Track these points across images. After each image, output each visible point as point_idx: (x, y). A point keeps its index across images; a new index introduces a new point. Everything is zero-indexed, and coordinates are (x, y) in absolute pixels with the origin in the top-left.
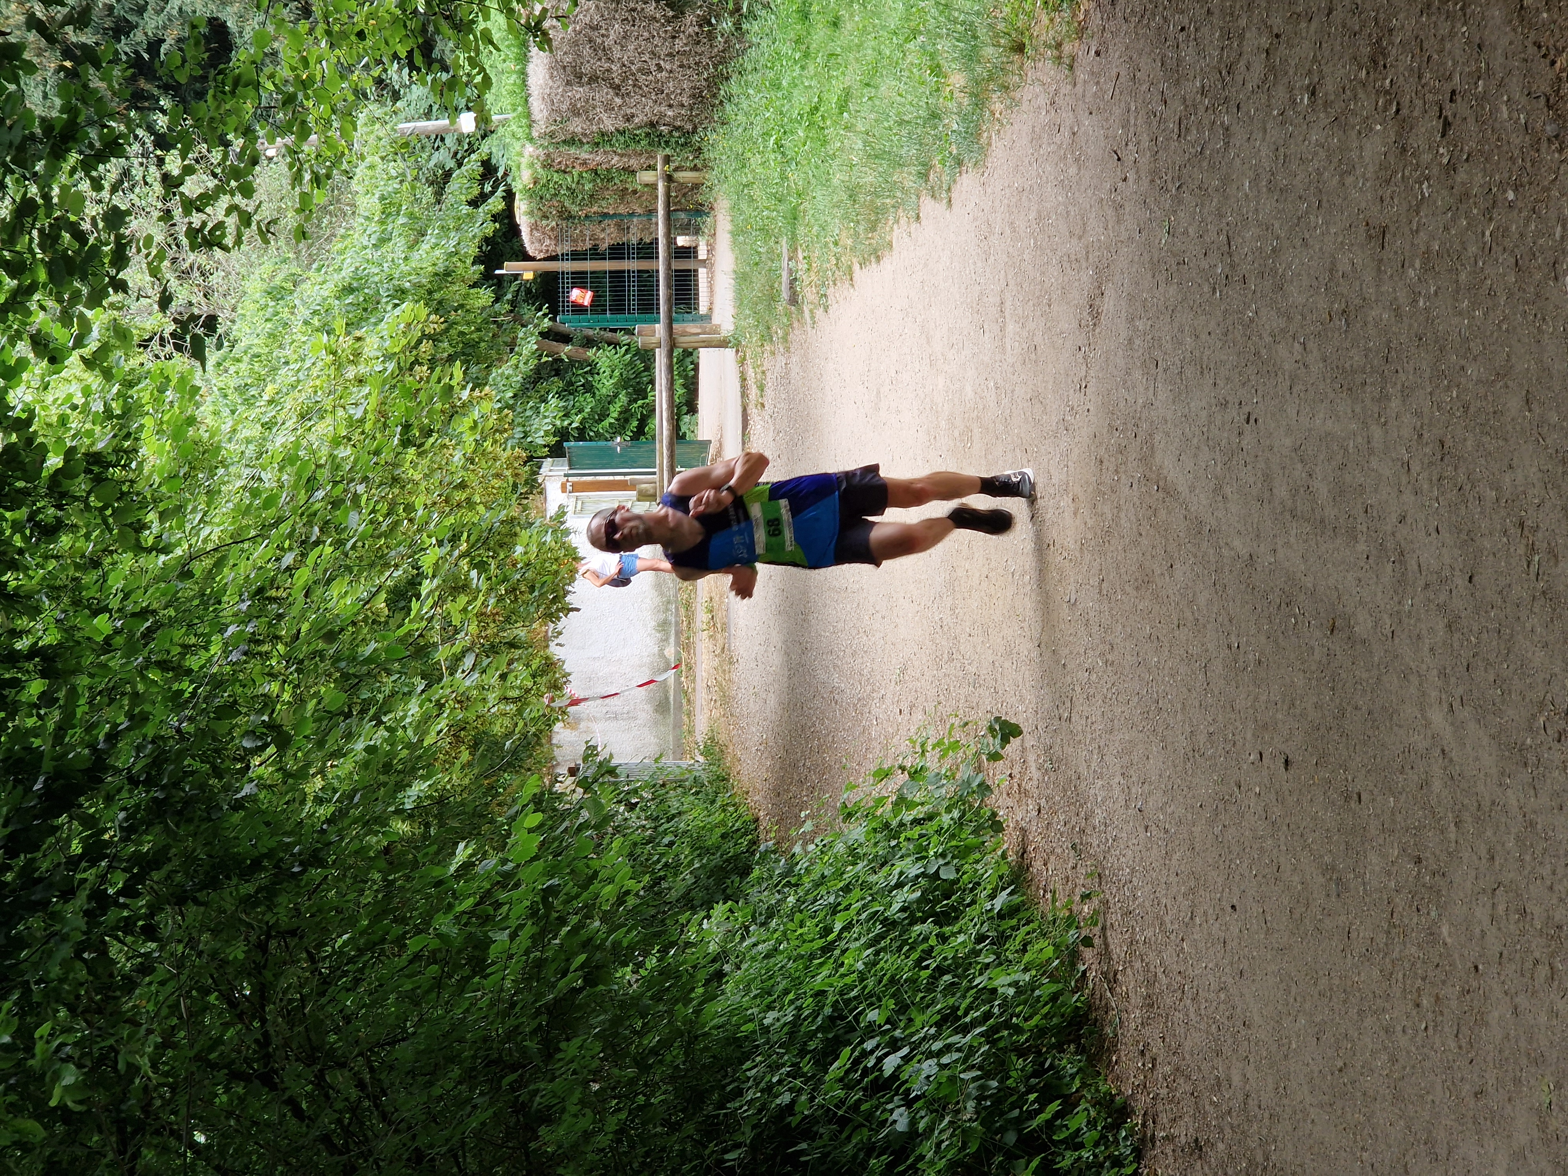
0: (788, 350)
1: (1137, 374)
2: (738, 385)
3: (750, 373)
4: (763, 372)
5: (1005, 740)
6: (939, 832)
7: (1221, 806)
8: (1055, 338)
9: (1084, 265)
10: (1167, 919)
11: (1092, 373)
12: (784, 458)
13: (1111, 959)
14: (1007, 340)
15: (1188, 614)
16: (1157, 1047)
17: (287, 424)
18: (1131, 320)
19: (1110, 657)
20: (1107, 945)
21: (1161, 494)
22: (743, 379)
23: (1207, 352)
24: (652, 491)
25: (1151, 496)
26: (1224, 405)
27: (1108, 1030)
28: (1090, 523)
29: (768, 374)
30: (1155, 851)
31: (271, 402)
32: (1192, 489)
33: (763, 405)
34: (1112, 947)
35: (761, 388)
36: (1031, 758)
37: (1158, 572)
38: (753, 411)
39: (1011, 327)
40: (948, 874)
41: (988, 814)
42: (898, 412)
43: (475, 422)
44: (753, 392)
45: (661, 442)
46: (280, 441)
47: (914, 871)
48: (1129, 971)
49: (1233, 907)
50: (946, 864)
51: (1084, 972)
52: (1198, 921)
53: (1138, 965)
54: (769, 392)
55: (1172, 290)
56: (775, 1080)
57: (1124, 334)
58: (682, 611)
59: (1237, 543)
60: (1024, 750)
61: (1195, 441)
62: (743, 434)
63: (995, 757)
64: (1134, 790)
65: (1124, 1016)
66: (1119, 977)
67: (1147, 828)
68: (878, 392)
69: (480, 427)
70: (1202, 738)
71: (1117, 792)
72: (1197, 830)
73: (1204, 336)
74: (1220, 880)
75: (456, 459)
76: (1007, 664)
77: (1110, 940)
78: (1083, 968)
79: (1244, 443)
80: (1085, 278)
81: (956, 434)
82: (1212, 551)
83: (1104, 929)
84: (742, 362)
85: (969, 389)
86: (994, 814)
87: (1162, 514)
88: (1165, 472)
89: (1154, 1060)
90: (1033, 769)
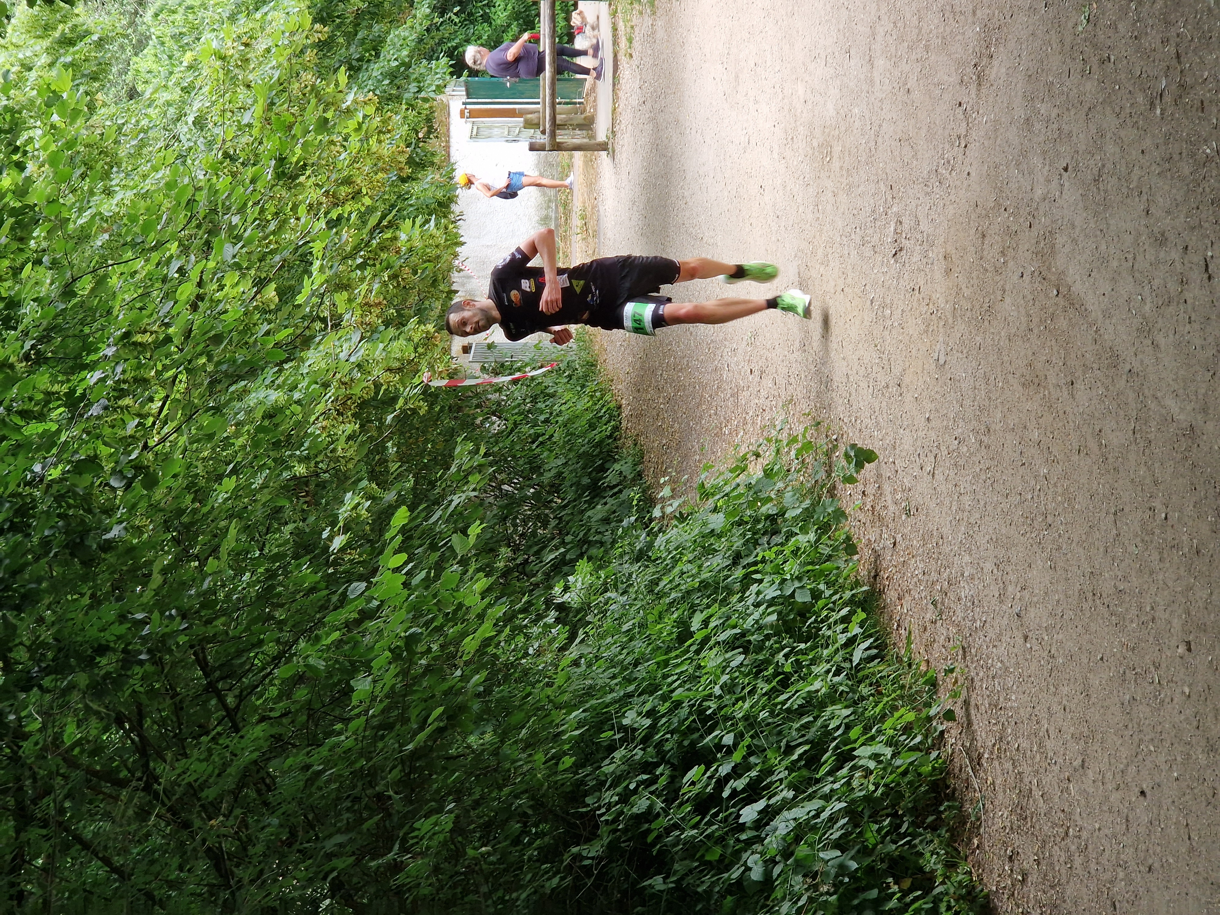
0: (654, 13)
1: (1036, 161)
2: (610, 35)
3: (621, 25)
4: (632, 27)
5: (859, 466)
6: (795, 553)
7: (1130, 675)
8: (931, 87)
9: (970, 20)
10: (1049, 744)
11: (974, 134)
12: (649, 105)
13: (973, 739)
14: (876, 74)
15: (1093, 445)
16: (1027, 862)
17: (204, 90)
18: (1030, 99)
19: (985, 439)
20: (970, 724)
21: (1061, 301)
22: (615, 29)
23: (1136, 171)
24: (536, 121)
25: (1047, 296)
26: (1161, 240)
27: (968, 808)
28: (967, 292)
29: (637, 29)
30: (1034, 665)
31: (190, 67)
32: (1107, 315)
33: (631, 56)
34: (975, 727)
35: (630, 40)
36: (887, 488)
37: (1052, 380)
38: (621, 57)
39: (881, 63)
40: (803, 597)
41: (843, 537)
42: (756, 102)
43: (360, 125)
44: (623, 43)
45: (544, 79)
46: (197, 105)
47: (771, 593)
48: (996, 763)
49: (1143, 793)
50: (802, 587)
51: (942, 733)
52: (1090, 773)
53: (1008, 765)
54: (636, 44)
55: (1090, 86)
56: (632, 786)
57: (1020, 113)
58: (561, 209)
59: (1170, 402)
60: (879, 476)
61: (1115, 264)
62: (614, 78)
63: (850, 480)
64: (1010, 589)
65: (989, 806)
66: (983, 761)
67: (1026, 638)
68: (737, 77)
69: (364, 127)
70: (1107, 587)
71: (988, 580)
72: (1094, 680)
73: (1135, 153)
74: (1124, 753)
75: (342, 158)
76: (863, 385)
77: (973, 717)
78: (940, 728)
79: (1188, 296)
80: (969, 33)
81: (815, 144)
82: (1132, 395)
83: (967, 703)
84: (614, 14)
85: (830, 106)
86: (848, 538)
87: (1062, 323)
88: (1069, 280)
89: (1025, 876)
90: (889, 498)
